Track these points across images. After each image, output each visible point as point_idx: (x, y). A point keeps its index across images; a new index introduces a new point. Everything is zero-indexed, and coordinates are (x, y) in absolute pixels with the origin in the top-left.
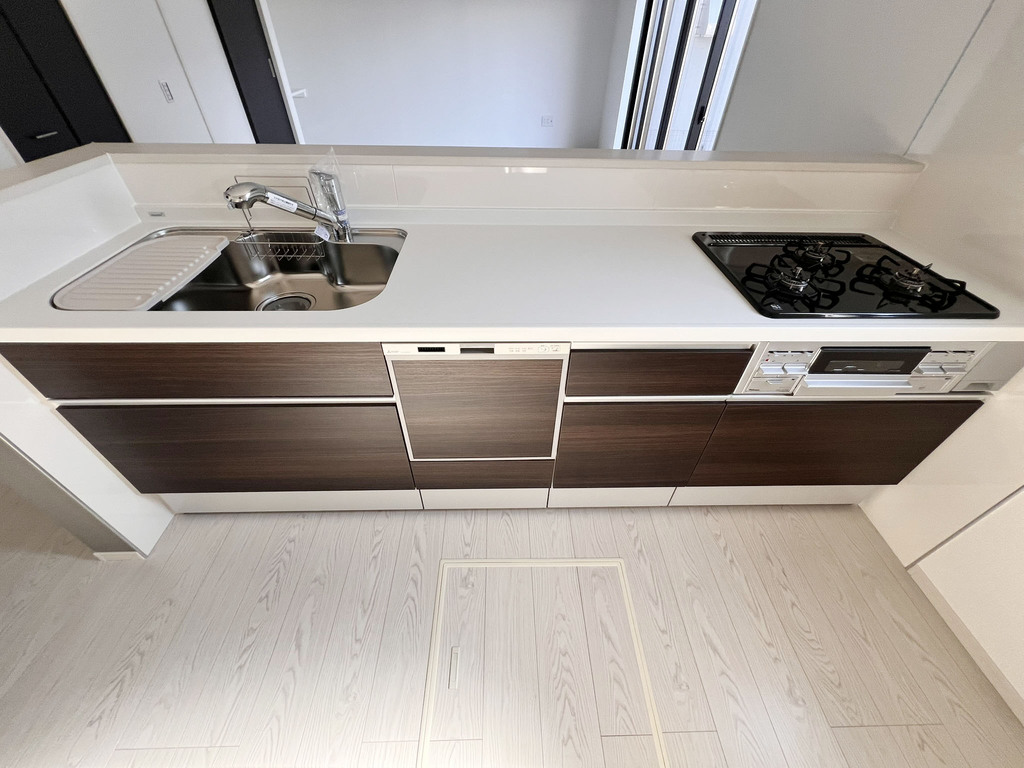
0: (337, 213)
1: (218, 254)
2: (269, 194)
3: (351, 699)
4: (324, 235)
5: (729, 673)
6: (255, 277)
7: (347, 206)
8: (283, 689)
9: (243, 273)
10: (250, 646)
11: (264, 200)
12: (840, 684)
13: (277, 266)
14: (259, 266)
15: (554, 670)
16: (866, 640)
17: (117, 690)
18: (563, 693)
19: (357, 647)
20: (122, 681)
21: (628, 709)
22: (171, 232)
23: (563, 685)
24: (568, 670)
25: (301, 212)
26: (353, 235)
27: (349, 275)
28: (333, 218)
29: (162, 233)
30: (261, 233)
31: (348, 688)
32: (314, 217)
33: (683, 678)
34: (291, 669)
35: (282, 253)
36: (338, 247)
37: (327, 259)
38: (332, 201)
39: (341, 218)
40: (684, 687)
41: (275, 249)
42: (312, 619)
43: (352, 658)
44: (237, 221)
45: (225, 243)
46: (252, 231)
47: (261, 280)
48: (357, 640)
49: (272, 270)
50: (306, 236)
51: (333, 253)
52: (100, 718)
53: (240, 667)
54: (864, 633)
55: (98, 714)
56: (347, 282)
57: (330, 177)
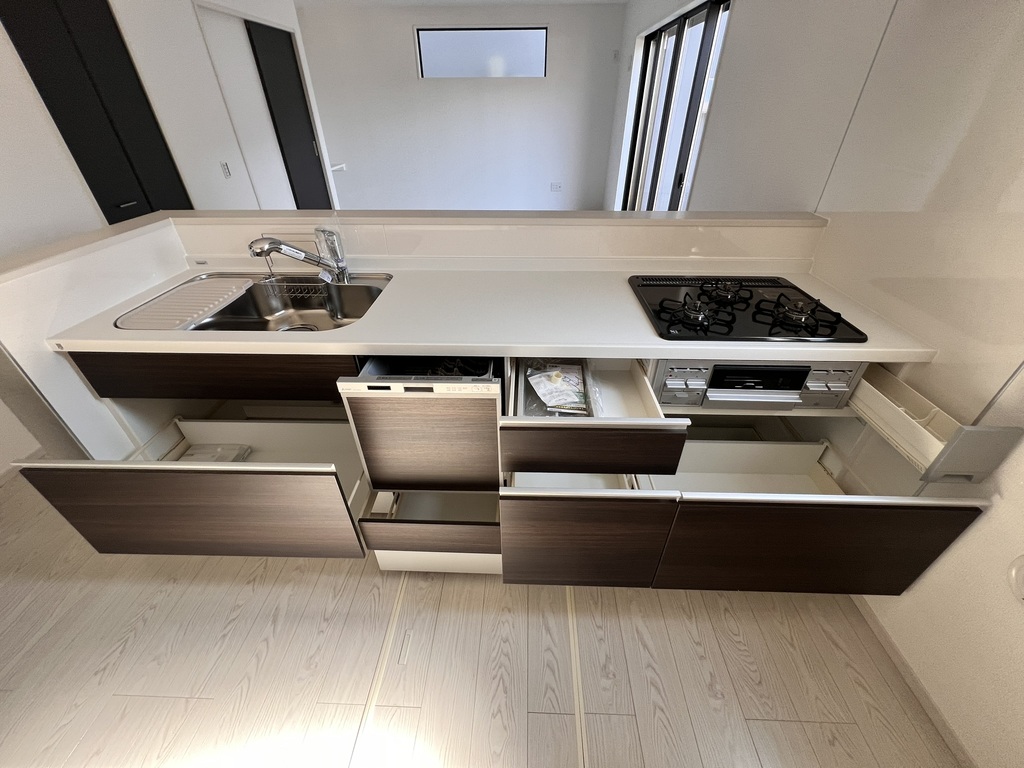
0: (337, 261)
1: (243, 292)
2: (283, 247)
3: (313, 667)
4: (328, 278)
5: (654, 665)
6: (272, 312)
7: (347, 256)
8: (257, 655)
9: (263, 306)
10: (234, 620)
11: (278, 251)
12: (760, 682)
13: (289, 302)
14: (275, 303)
15: (494, 654)
16: (792, 645)
17: (121, 648)
18: (499, 673)
19: (325, 625)
20: (126, 641)
21: (556, 691)
22: (210, 276)
23: (500, 667)
24: (507, 655)
25: (309, 260)
26: (351, 278)
27: (346, 310)
28: (333, 264)
29: (204, 277)
30: (279, 277)
31: (311, 658)
32: (318, 263)
33: (611, 668)
34: (266, 640)
35: (294, 293)
36: (339, 288)
37: (330, 298)
38: (333, 252)
39: (340, 265)
40: (611, 676)
41: (289, 290)
42: (289, 599)
43: (319, 633)
44: (260, 267)
45: (250, 283)
46: (272, 275)
47: (277, 314)
48: (325, 620)
49: (285, 306)
50: (314, 279)
51: (334, 293)
52: (105, 669)
53: (224, 636)
54: (792, 639)
55: (102, 666)
56: (345, 316)
57: (331, 233)
